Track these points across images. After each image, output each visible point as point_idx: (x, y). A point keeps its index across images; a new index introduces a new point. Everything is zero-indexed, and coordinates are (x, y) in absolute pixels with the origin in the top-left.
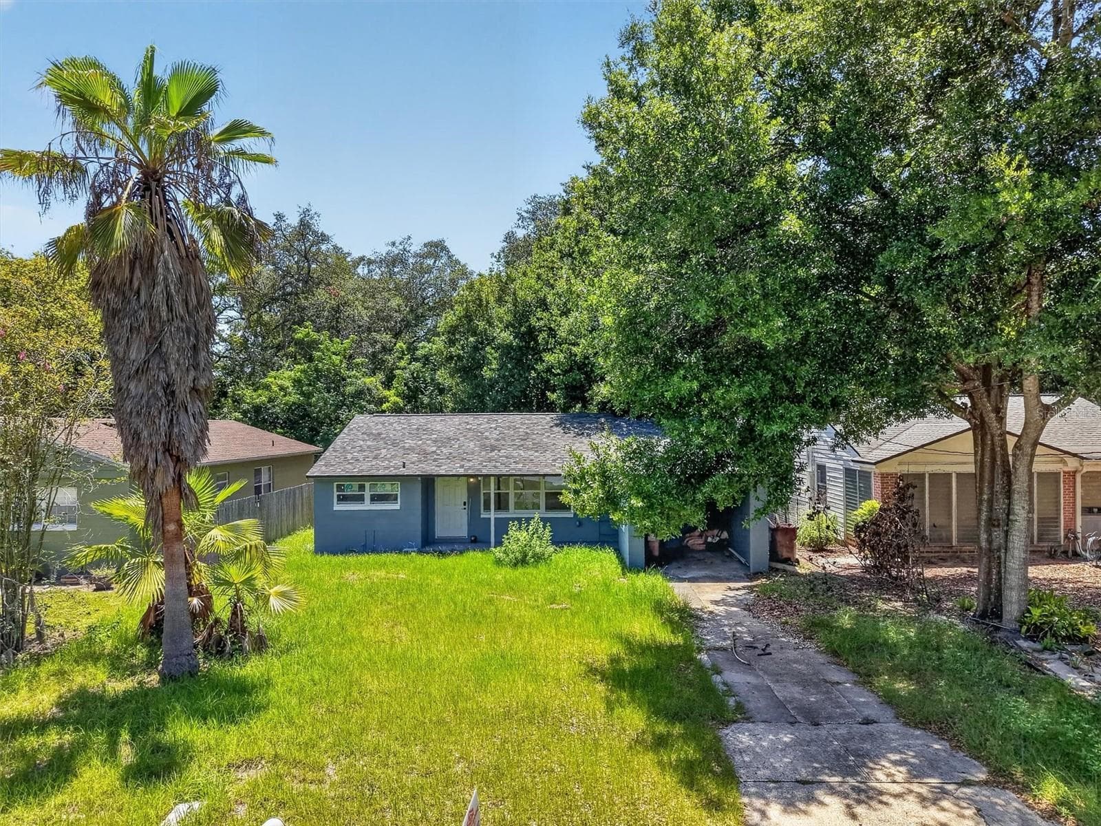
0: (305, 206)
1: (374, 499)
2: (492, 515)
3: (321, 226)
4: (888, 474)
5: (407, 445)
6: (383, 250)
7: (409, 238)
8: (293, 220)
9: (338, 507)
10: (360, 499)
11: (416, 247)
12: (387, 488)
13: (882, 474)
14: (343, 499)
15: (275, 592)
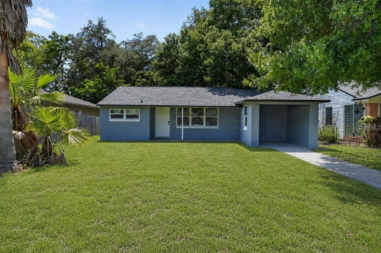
0: (100, 17)
1: (128, 117)
2: (183, 127)
3: (107, 26)
4: (373, 104)
5: (142, 96)
6: (131, 38)
7: (142, 33)
8: (96, 23)
9: (111, 120)
10: (121, 117)
11: (144, 37)
12: (133, 112)
13: (371, 104)
14: (113, 117)
15: (71, 132)
